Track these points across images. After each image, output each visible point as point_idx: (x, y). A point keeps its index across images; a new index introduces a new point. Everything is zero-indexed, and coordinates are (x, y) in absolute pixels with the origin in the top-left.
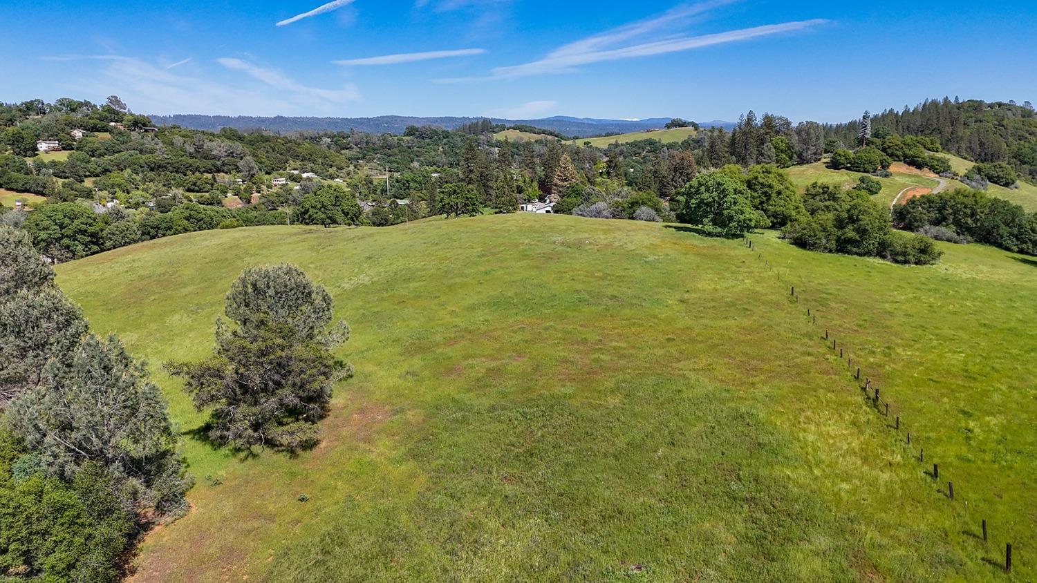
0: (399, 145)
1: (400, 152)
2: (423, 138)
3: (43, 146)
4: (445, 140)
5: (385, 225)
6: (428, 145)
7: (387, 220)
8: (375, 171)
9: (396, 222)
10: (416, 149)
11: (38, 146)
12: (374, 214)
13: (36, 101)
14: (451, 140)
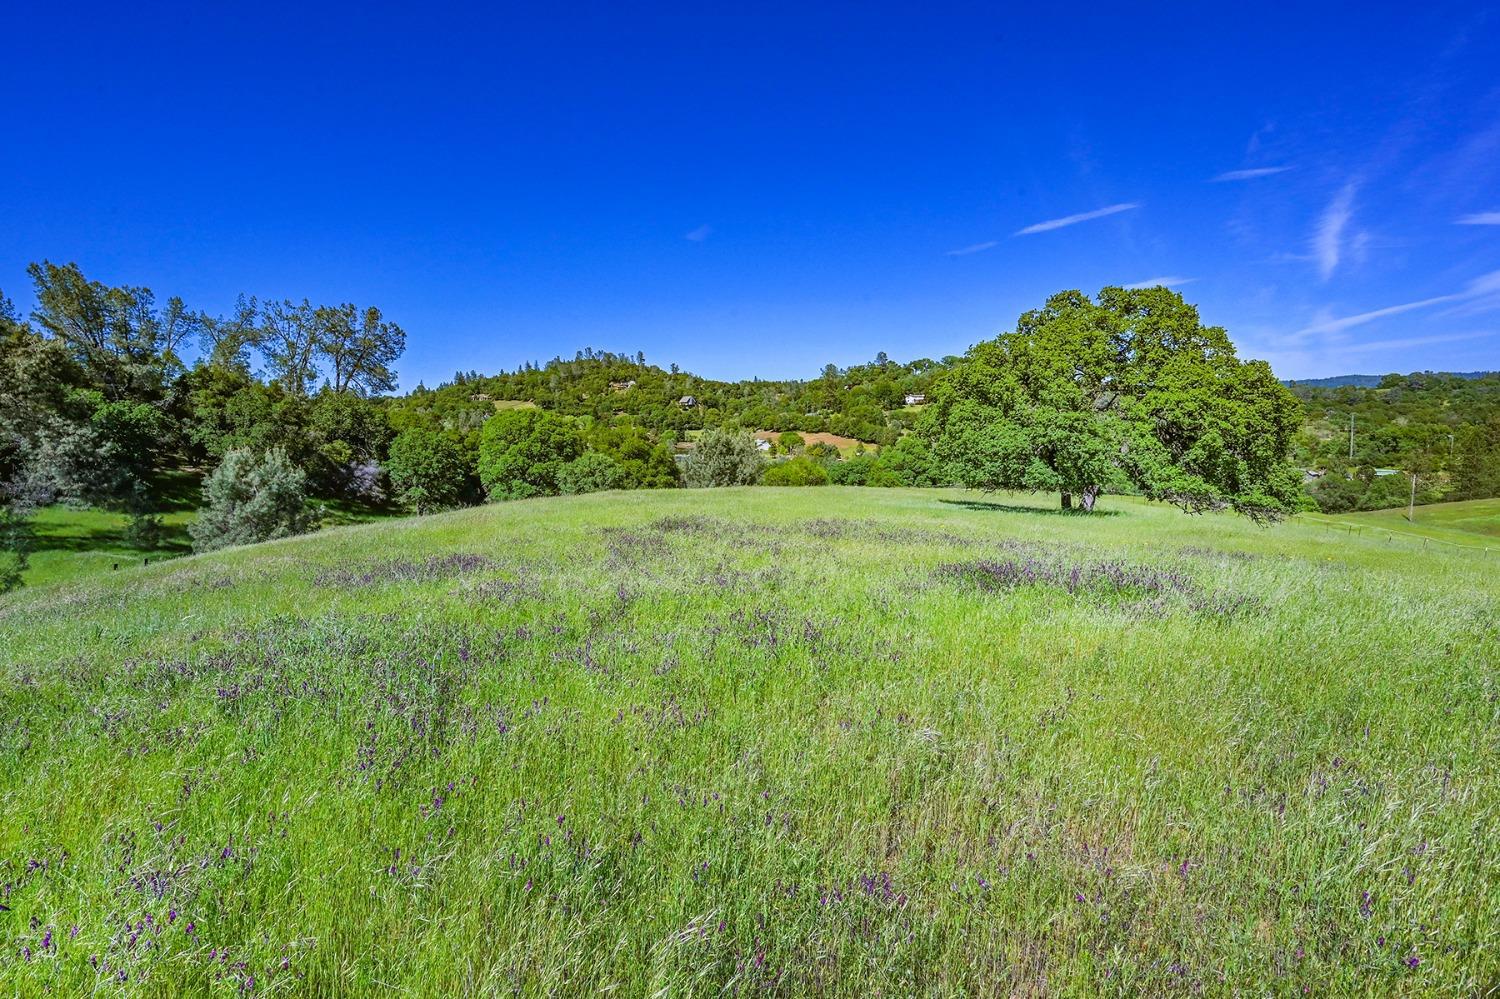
0: (1369, 398)
1: (1369, 408)
2: (1413, 390)
3: (910, 399)
4: (1455, 392)
5: (1347, 509)
6: (1422, 398)
7: (1353, 501)
8: (1326, 432)
9: (1372, 504)
10: (1398, 404)
11: (907, 399)
12: (1322, 487)
13: (924, 360)
14: (1467, 390)
